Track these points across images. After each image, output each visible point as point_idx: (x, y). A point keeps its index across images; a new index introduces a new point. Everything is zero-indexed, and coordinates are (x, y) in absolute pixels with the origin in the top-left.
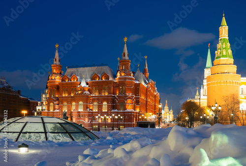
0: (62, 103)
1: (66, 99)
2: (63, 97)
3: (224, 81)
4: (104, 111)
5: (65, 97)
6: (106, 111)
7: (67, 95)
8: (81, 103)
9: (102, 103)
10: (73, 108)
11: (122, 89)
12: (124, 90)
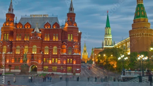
0: (15, 46)
1: (19, 43)
2: (16, 41)
3: (146, 34)
4: (54, 54)
5: (19, 41)
6: (56, 54)
7: (20, 40)
8: (35, 46)
9: (52, 47)
10: (26, 51)
11: (70, 36)
12: (72, 37)
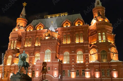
1: (28, 50)
2: (24, 48)
5: (28, 47)
8: (48, 51)
11: (102, 35)
12: (104, 37)
